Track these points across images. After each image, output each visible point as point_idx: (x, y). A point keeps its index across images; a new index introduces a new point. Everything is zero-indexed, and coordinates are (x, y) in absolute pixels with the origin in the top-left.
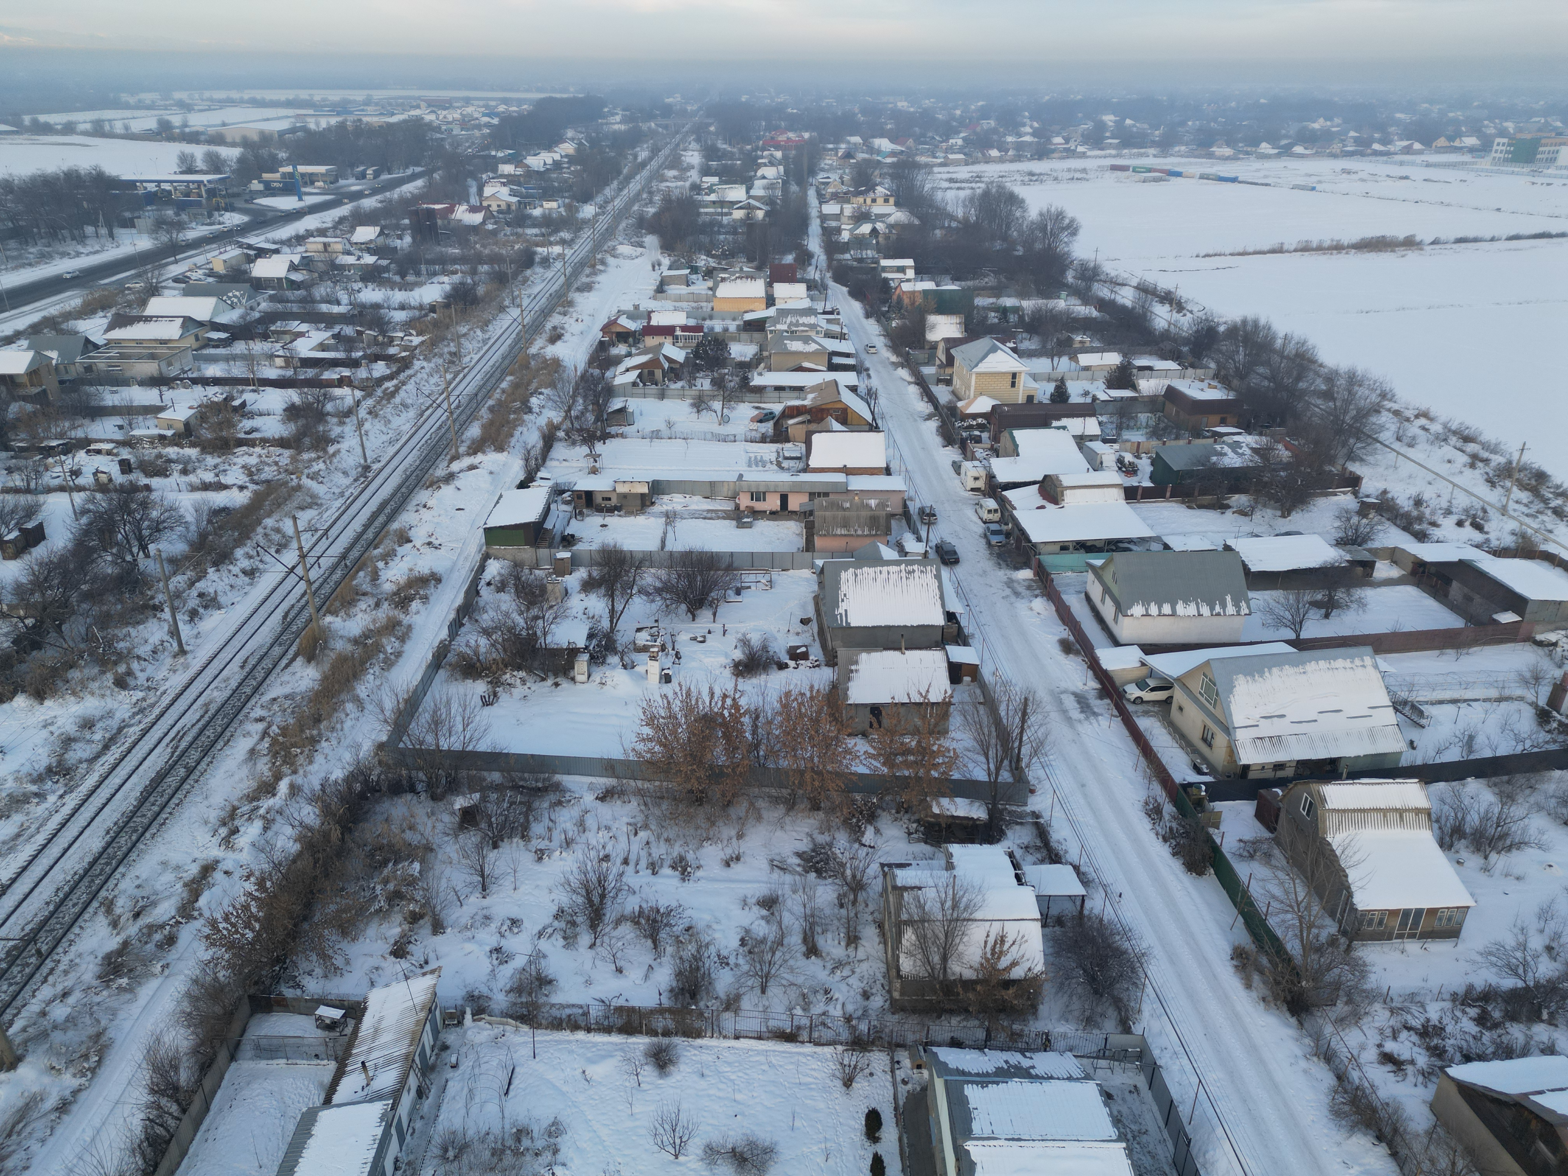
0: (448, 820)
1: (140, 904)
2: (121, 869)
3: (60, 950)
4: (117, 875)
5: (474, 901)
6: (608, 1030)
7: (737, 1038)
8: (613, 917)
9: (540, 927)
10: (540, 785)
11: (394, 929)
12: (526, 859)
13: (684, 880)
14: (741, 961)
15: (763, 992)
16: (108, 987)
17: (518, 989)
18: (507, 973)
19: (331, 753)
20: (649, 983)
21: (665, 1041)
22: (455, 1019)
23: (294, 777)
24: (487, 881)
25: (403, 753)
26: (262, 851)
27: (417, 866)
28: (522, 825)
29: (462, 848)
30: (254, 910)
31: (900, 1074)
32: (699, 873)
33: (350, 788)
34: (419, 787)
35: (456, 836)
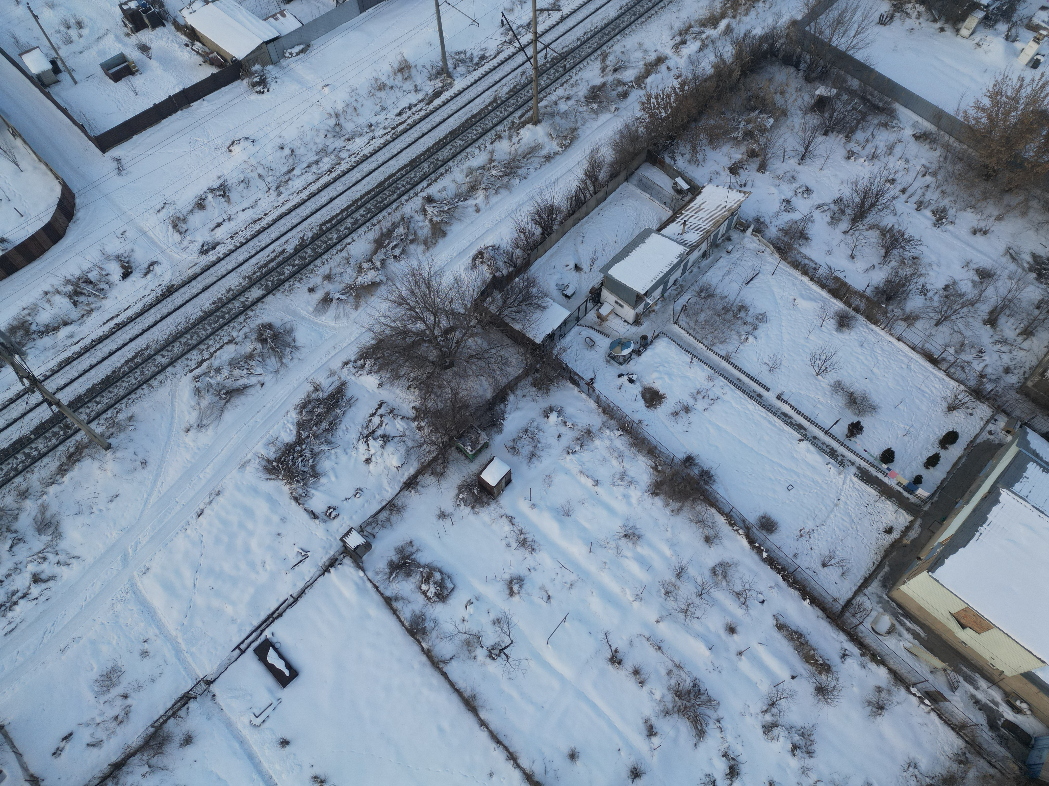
0: (807, 99)
1: (619, 64)
2: (618, 37)
3: (574, 71)
4: (615, 39)
5: (792, 163)
6: (823, 286)
7: (899, 339)
8: (871, 223)
9: (821, 202)
10: (881, 105)
11: (738, 155)
12: (841, 152)
13: (935, 225)
14: (936, 298)
15: (937, 325)
16: (587, 105)
17: (786, 232)
18: (786, 218)
19: (761, 13)
20: (866, 275)
21: (853, 313)
22: (742, 227)
23: (732, 20)
24: (808, 154)
25: (805, 35)
26: (692, 64)
27: (771, 121)
28: (851, 128)
29: (805, 124)
30: (672, 100)
31: (991, 427)
32: (950, 227)
33: (760, 45)
34: (803, 66)
35: (806, 113)
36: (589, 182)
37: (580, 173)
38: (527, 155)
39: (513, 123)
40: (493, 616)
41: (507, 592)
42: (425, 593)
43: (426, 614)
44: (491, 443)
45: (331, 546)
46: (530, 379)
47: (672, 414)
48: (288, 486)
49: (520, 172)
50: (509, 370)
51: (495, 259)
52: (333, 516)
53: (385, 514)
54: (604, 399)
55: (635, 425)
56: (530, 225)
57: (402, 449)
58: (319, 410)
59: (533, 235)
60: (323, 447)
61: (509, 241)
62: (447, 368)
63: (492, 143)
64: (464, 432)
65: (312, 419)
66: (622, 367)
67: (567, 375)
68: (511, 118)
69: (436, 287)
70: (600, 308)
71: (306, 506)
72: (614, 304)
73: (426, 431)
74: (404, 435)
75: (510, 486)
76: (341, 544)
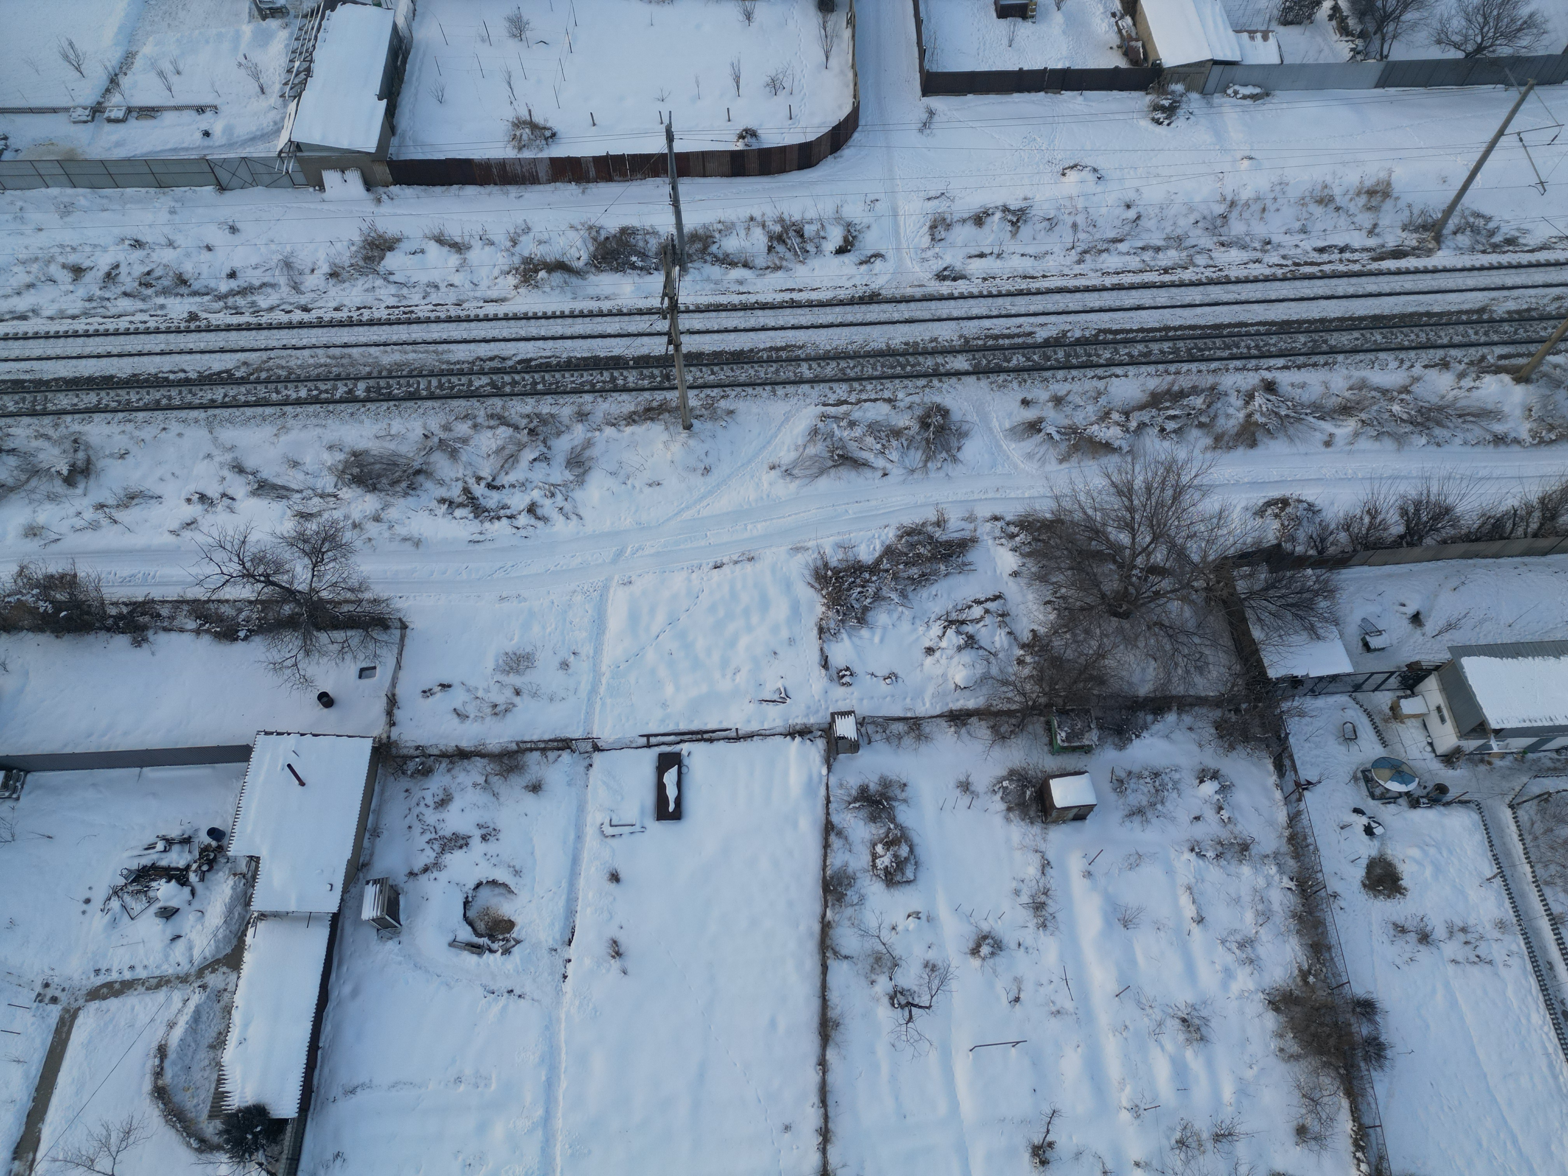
36: (1537, 514)
37: (1533, 492)
38: (1468, 414)
39: (1483, 358)
40: (931, 955)
41: (971, 945)
42: (875, 856)
43: (858, 881)
44: (1097, 752)
45: (817, 712)
46: (1217, 714)
47: (1396, 925)
48: (824, 609)
49: (1437, 431)
50: (1198, 679)
51: (1300, 524)
52: (844, 680)
53: (900, 727)
54: (1305, 822)
55: (1323, 893)
56: (1392, 512)
57: (980, 670)
58: (922, 550)
59: (1385, 529)
60: (893, 595)
61: (1341, 514)
62: (1116, 614)
63: (1425, 367)
64: (1073, 710)
65: (906, 555)
66: (1372, 802)
67: (1277, 749)
68: (1485, 350)
69: (1185, 505)
70: (1406, 697)
71: (825, 645)
72: (1432, 707)
73: (1026, 671)
74: (995, 655)
75: (1078, 824)
76: (829, 719)
